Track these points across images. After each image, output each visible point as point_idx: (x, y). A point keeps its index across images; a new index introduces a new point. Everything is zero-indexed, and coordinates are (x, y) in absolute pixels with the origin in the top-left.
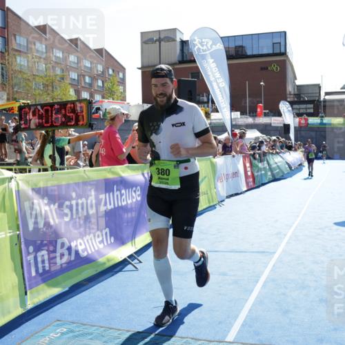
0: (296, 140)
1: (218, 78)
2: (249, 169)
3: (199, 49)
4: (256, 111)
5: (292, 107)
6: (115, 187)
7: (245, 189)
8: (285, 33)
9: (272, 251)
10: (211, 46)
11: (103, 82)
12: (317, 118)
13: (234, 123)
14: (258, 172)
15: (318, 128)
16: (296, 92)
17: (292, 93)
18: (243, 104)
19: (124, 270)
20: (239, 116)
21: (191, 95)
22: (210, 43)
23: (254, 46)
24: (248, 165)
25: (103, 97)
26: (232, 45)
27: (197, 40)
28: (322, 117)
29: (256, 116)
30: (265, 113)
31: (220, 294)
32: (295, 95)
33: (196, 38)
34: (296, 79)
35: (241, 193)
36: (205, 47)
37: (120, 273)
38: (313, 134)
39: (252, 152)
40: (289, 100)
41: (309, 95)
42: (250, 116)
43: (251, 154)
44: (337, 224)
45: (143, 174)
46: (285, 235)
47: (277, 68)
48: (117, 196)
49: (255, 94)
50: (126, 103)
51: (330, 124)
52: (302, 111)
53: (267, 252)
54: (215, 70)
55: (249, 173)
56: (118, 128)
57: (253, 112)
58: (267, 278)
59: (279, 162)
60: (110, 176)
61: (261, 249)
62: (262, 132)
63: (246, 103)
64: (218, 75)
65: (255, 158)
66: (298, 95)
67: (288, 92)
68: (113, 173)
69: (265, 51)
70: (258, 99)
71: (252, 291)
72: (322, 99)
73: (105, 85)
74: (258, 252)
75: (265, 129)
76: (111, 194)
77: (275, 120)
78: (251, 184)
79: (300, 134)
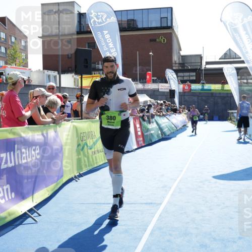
0: (180, 103)
1: (112, 48)
2: (139, 130)
3: (95, 21)
4: (146, 78)
5: (177, 75)
6: (16, 146)
7: (136, 147)
8: (172, 8)
9: (159, 202)
10: (106, 19)
11: (6, 49)
12: (199, 85)
14: (147, 132)
15: (200, 93)
16: (181, 62)
17: (178, 62)
18: (134, 72)
19: (24, 223)
21: (87, 63)
22: (105, 16)
23: (144, 20)
24: (138, 126)
25: (6, 63)
26: (125, 19)
27: (94, 14)
28: (203, 83)
29: (145, 82)
30: (153, 80)
31: (112, 243)
32: (179, 64)
33: (92, 11)
34: (181, 50)
35: (132, 151)
36: (100, 20)
37: (21, 226)
38: (195, 98)
39: (141, 115)
40: (174, 68)
41: (193, 64)
42: (140, 82)
43: (140, 116)
44: (215, 177)
45: (43, 135)
46: (171, 188)
47: (164, 40)
48: (18, 154)
49: (145, 63)
50: (27, 69)
51: (210, 90)
52: (185, 78)
53: (155, 203)
54: (109, 40)
55: (139, 133)
56: (18, 92)
57: (143, 79)
58: (154, 227)
60: (11, 136)
61: (149, 201)
62: (150, 96)
63: (137, 71)
64: (111, 45)
65: (144, 120)
66: (182, 64)
67: (174, 62)
68: (14, 133)
69: (154, 25)
70: (147, 68)
71: (140, 239)
72: (203, 68)
73: (8, 52)
74: (146, 204)
75: (153, 94)
76: (12, 153)
77: (162, 86)
78: (141, 143)
79: (184, 98)
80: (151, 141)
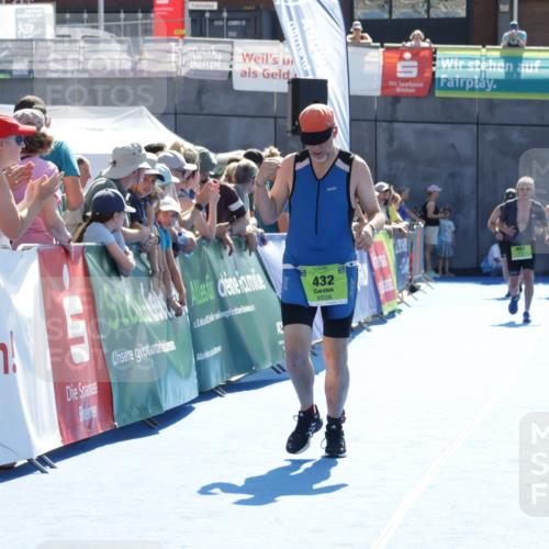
2: (78, 328)
13: (20, 67)
15: (491, 105)
20: (50, 31)
24: (73, 303)
29: (147, 31)
30: (198, 15)
35: (29, 468)
38: (462, 139)
52: (402, 10)
55: (81, 354)
57: (131, 12)
59: (242, 299)
75: (195, 109)
77: (248, 57)
78: (90, 413)
79: (391, 139)
80: (156, 401)
